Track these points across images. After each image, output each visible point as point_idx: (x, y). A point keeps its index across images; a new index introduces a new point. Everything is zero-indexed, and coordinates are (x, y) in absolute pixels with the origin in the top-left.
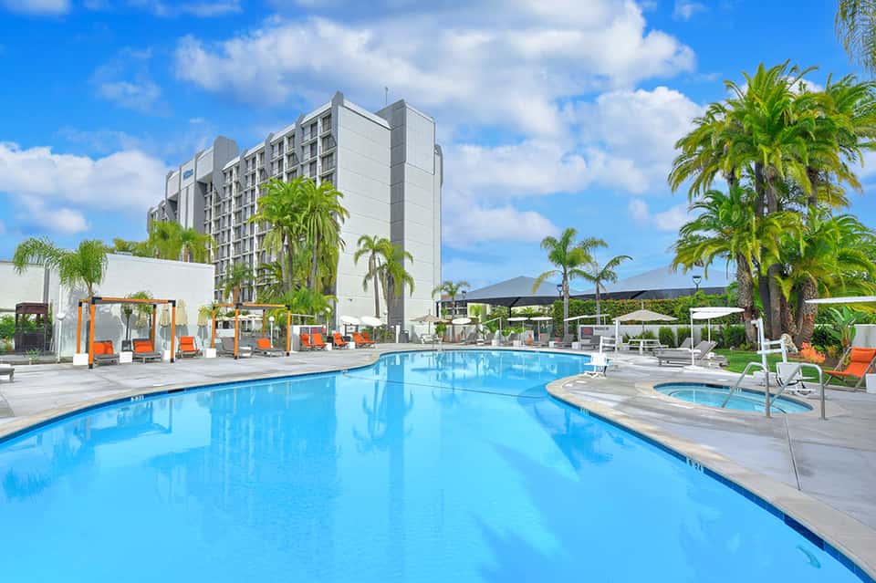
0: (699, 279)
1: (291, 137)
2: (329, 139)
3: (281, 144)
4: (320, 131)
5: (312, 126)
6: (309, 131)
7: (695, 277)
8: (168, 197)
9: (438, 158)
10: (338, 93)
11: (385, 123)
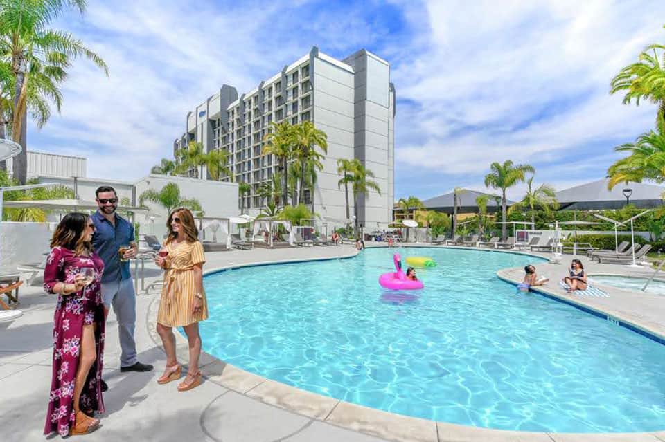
0: (630, 192)
1: (278, 84)
2: (308, 85)
3: (270, 90)
4: (300, 79)
5: (293, 75)
6: (292, 79)
7: (625, 191)
8: (189, 131)
9: (392, 94)
10: (314, 47)
11: (350, 69)
